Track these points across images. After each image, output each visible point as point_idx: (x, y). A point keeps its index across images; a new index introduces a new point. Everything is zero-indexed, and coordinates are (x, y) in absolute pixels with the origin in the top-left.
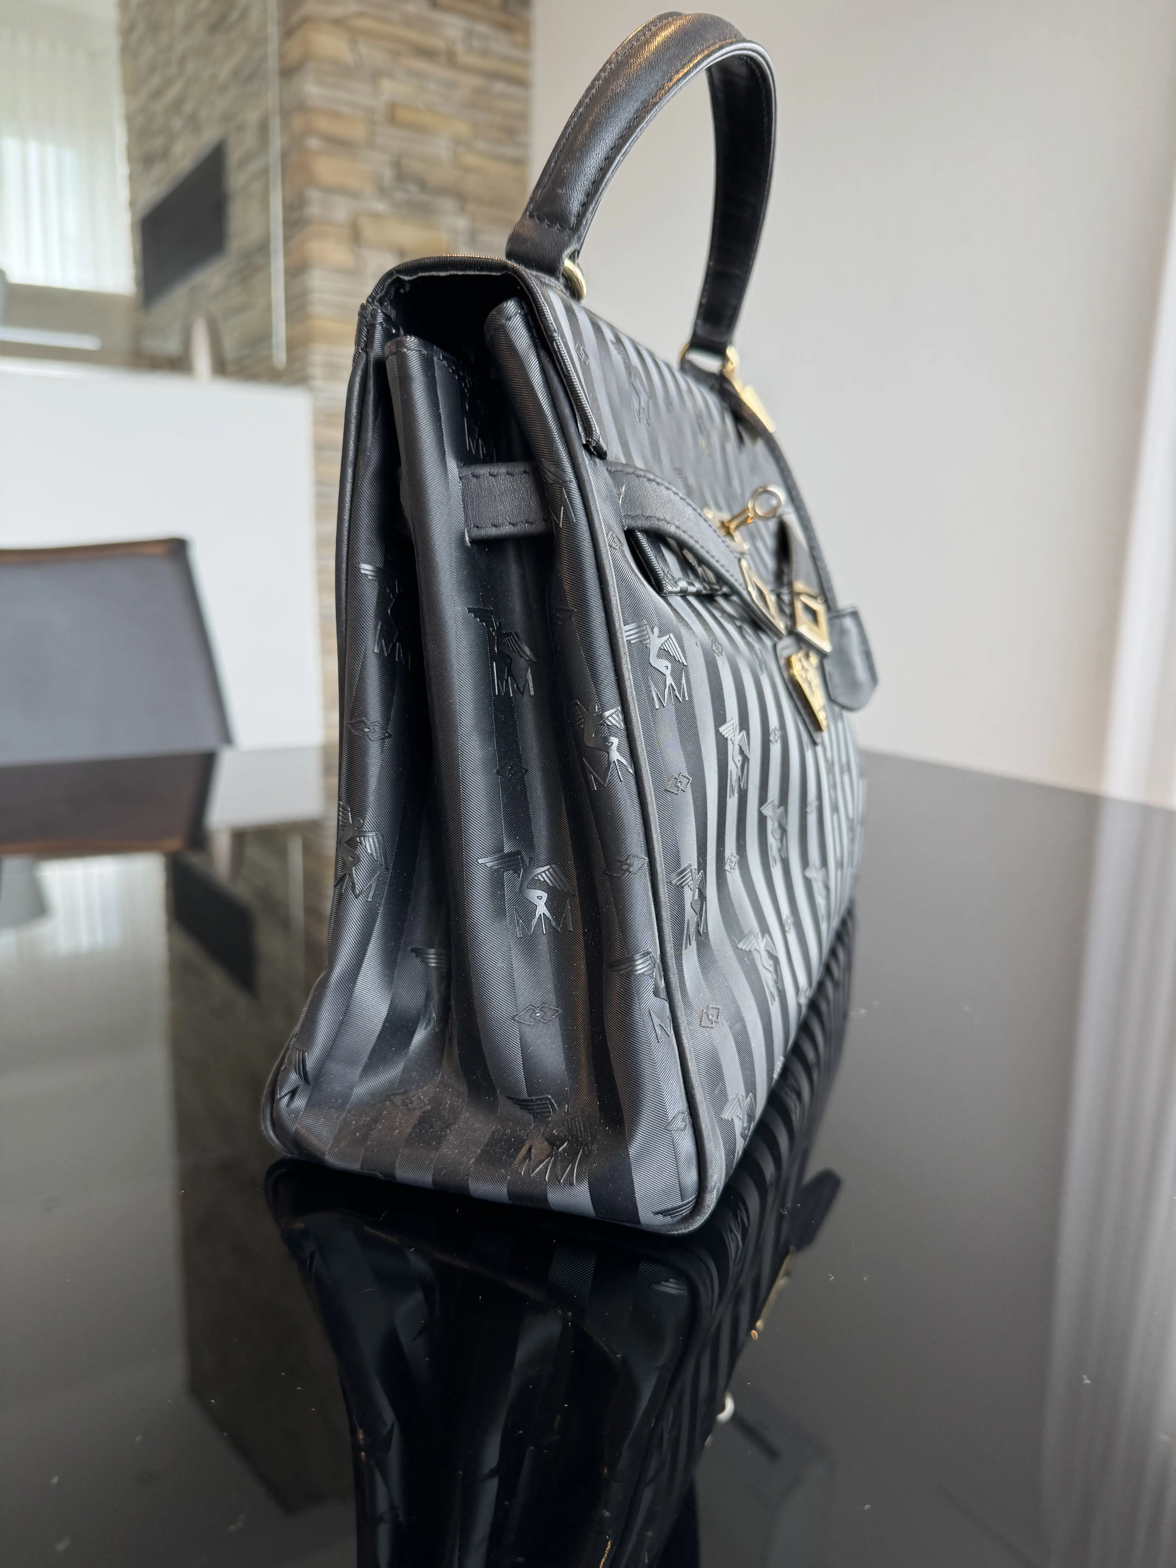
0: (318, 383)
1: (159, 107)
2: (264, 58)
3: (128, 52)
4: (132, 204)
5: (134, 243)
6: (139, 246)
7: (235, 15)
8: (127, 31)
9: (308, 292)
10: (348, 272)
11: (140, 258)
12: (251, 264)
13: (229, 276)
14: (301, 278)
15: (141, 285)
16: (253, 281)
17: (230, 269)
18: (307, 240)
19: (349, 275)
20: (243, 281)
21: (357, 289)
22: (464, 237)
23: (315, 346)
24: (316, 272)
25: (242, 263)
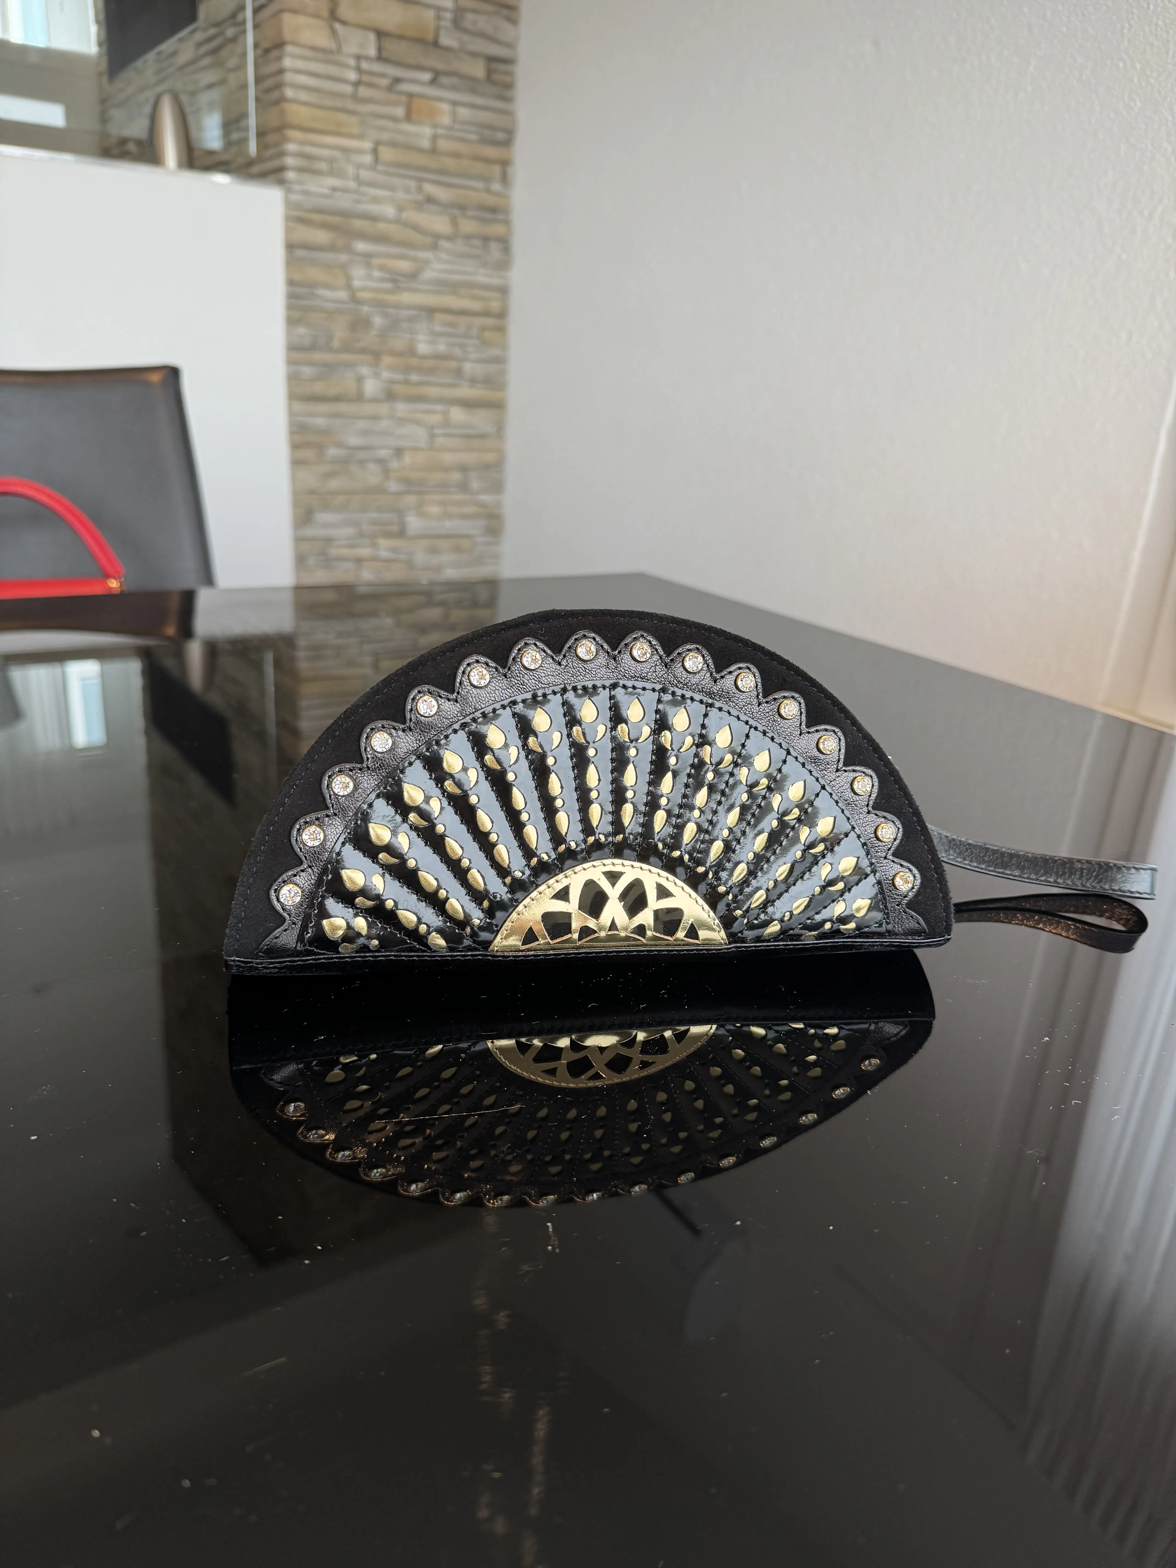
0: (290, 175)
9: (281, 71)
10: (323, 50)
11: (102, 17)
12: (221, 33)
13: (200, 45)
14: (275, 53)
15: (105, 48)
16: (224, 53)
17: (199, 36)
18: (281, 11)
19: (325, 54)
20: (215, 51)
21: (333, 70)
22: (448, 15)
23: (291, 133)
24: (289, 49)
25: (212, 31)
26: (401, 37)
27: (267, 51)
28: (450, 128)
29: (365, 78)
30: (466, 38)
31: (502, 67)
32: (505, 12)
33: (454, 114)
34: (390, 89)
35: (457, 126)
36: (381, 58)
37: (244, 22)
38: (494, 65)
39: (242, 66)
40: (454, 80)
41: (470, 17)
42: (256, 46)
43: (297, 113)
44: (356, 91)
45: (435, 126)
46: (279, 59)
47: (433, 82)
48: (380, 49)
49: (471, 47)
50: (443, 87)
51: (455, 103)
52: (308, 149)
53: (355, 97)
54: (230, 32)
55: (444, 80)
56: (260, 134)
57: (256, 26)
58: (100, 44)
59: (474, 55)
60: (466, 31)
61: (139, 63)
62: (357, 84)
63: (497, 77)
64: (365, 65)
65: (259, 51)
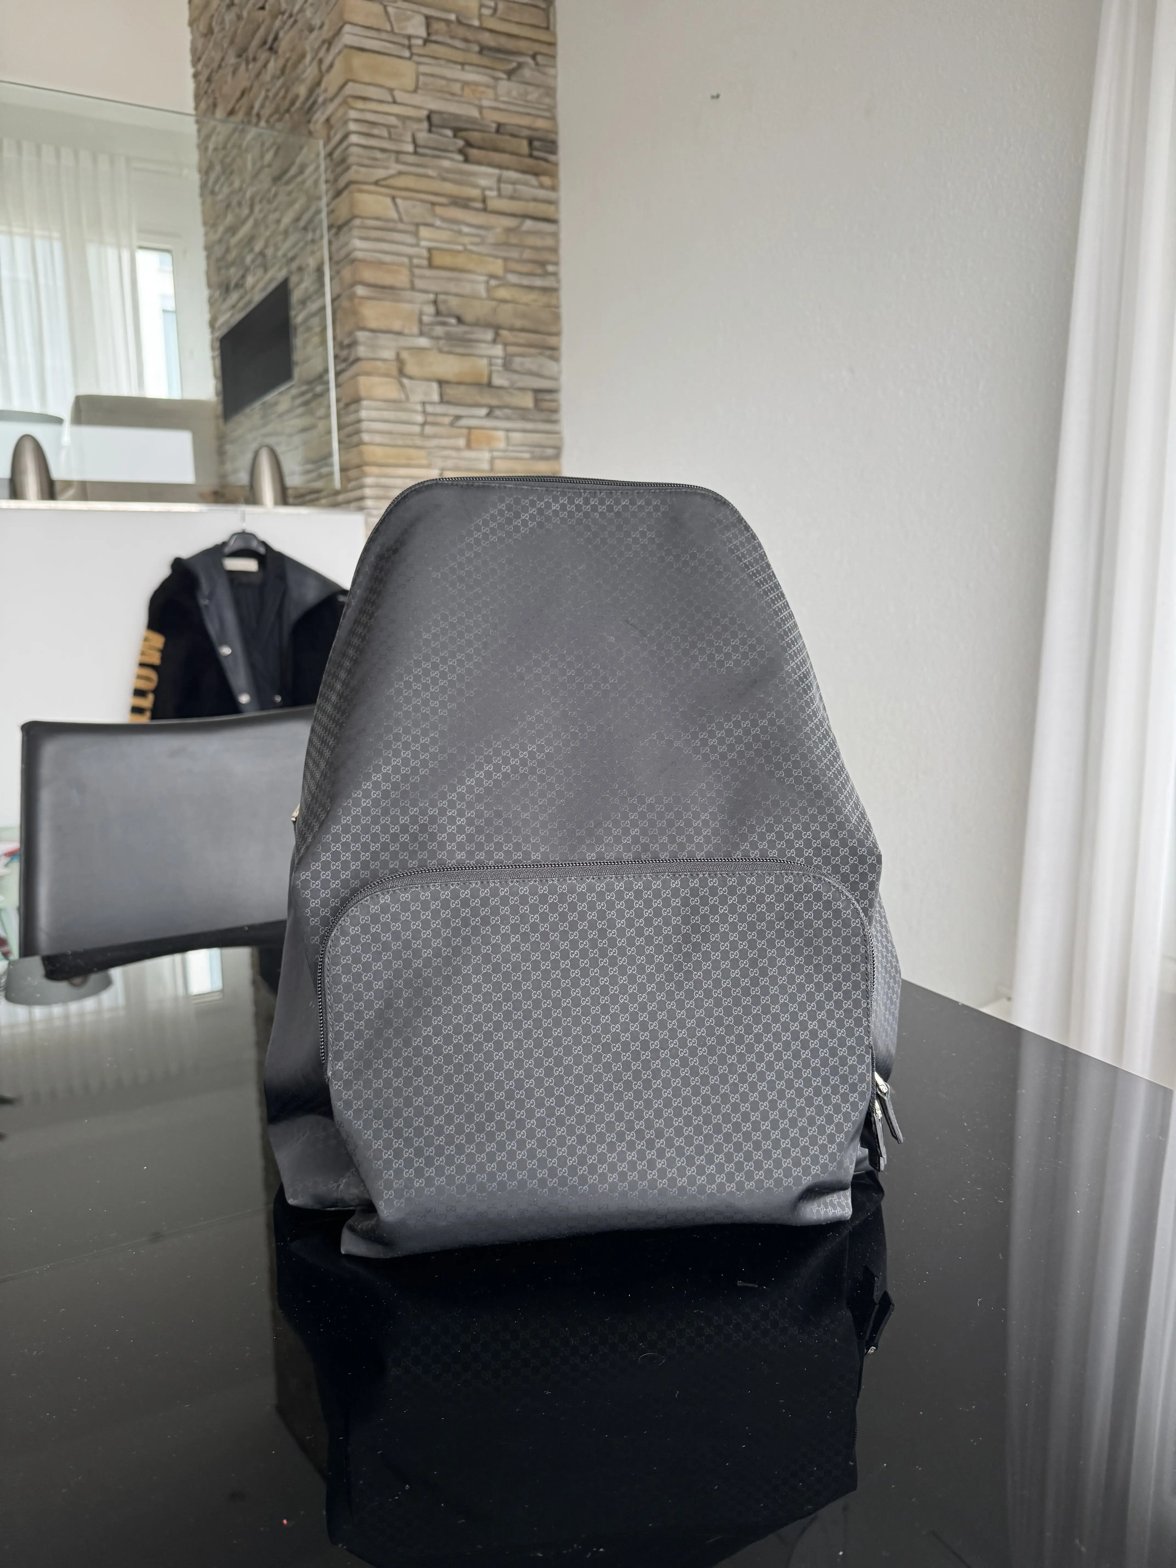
1: (234, 241)
2: (318, 212)
3: (207, 190)
4: (212, 324)
5: (213, 358)
6: (218, 362)
7: (293, 171)
8: (206, 171)
9: (359, 421)
10: (394, 401)
11: (219, 373)
12: (311, 390)
13: (294, 398)
14: (353, 407)
15: (221, 397)
16: (314, 405)
17: (294, 391)
18: (357, 375)
19: (394, 404)
20: (306, 403)
21: (403, 416)
22: (500, 361)
23: (367, 469)
24: (365, 403)
25: (304, 388)
26: (459, 383)
27: (347, 405)
28: (505, 451)
29: (430, 419)
30: (515, 377)
31: (548, 397)
32: (548, 352)
33: (508, 439)
34: (452, 425)
35: (511, 448)
36: (442, 401)
37: (327, 383)
38: (540, 396)
39: (328, 416)
40: (507, 411)
41: (518, 360)
42: (338, 401)
43: (373, 452)
44: (423, 430)
45: (491, 451)
46: (357, 411)
47: (488, 415)
48: (441, 395)
49: (520, 384)
50: (497, 418)
51: (508, 430)
52: (384, 481)
53: (422, 435)
54: (319, 389)
55: (498, 412)
56: (343, 470)
57: (338, 386)
58: (217, 394)
59: (522, 389)
60: (516, 372)
61: (248, 410)
62: (424, 424)
63: (545, 405)
64: (429, 409)
65: (341, 404)
